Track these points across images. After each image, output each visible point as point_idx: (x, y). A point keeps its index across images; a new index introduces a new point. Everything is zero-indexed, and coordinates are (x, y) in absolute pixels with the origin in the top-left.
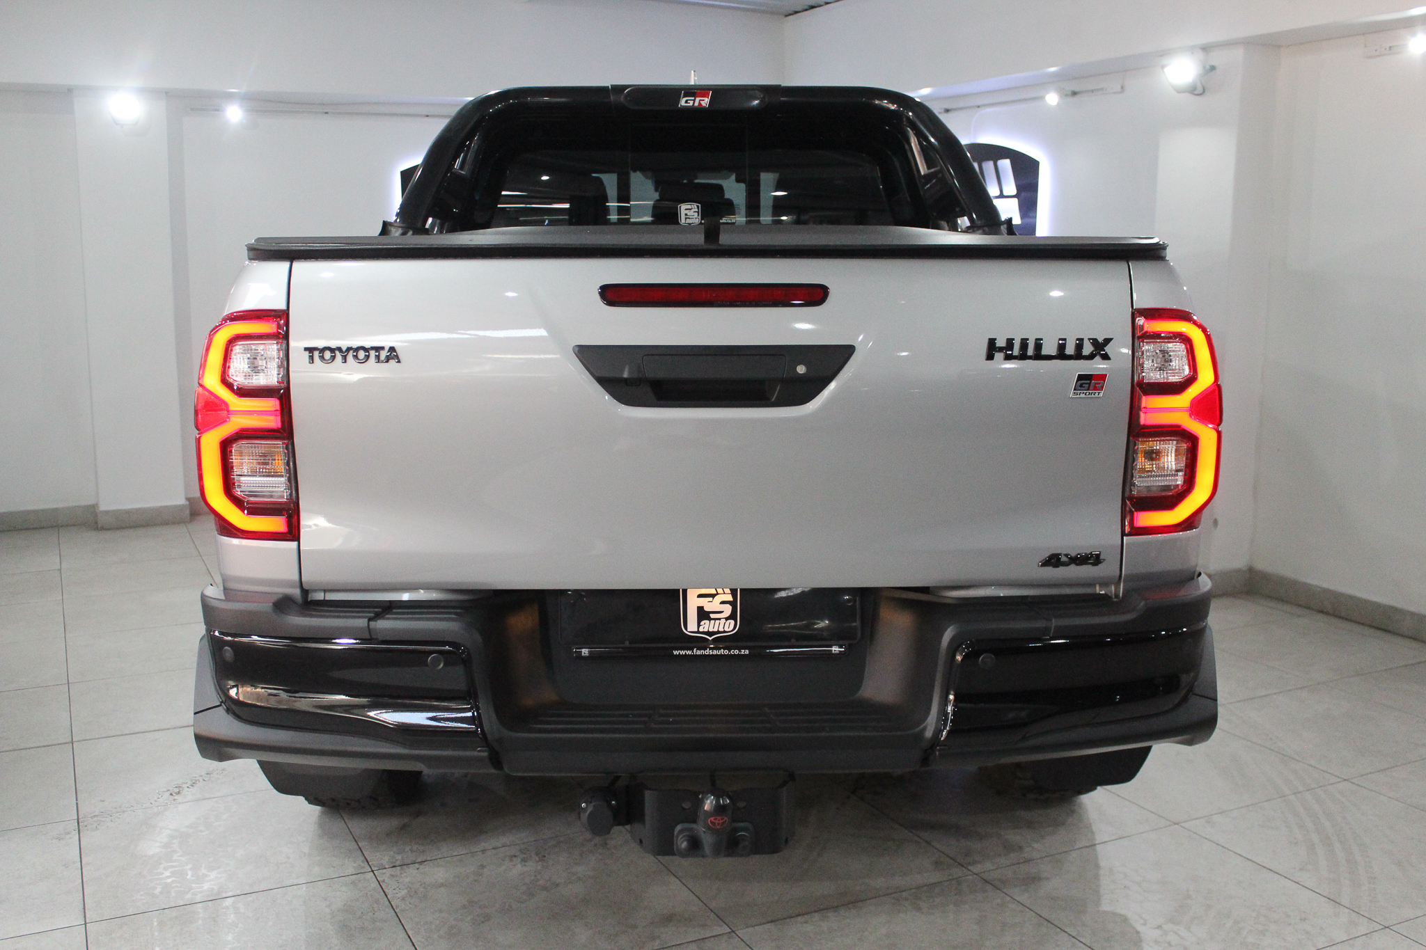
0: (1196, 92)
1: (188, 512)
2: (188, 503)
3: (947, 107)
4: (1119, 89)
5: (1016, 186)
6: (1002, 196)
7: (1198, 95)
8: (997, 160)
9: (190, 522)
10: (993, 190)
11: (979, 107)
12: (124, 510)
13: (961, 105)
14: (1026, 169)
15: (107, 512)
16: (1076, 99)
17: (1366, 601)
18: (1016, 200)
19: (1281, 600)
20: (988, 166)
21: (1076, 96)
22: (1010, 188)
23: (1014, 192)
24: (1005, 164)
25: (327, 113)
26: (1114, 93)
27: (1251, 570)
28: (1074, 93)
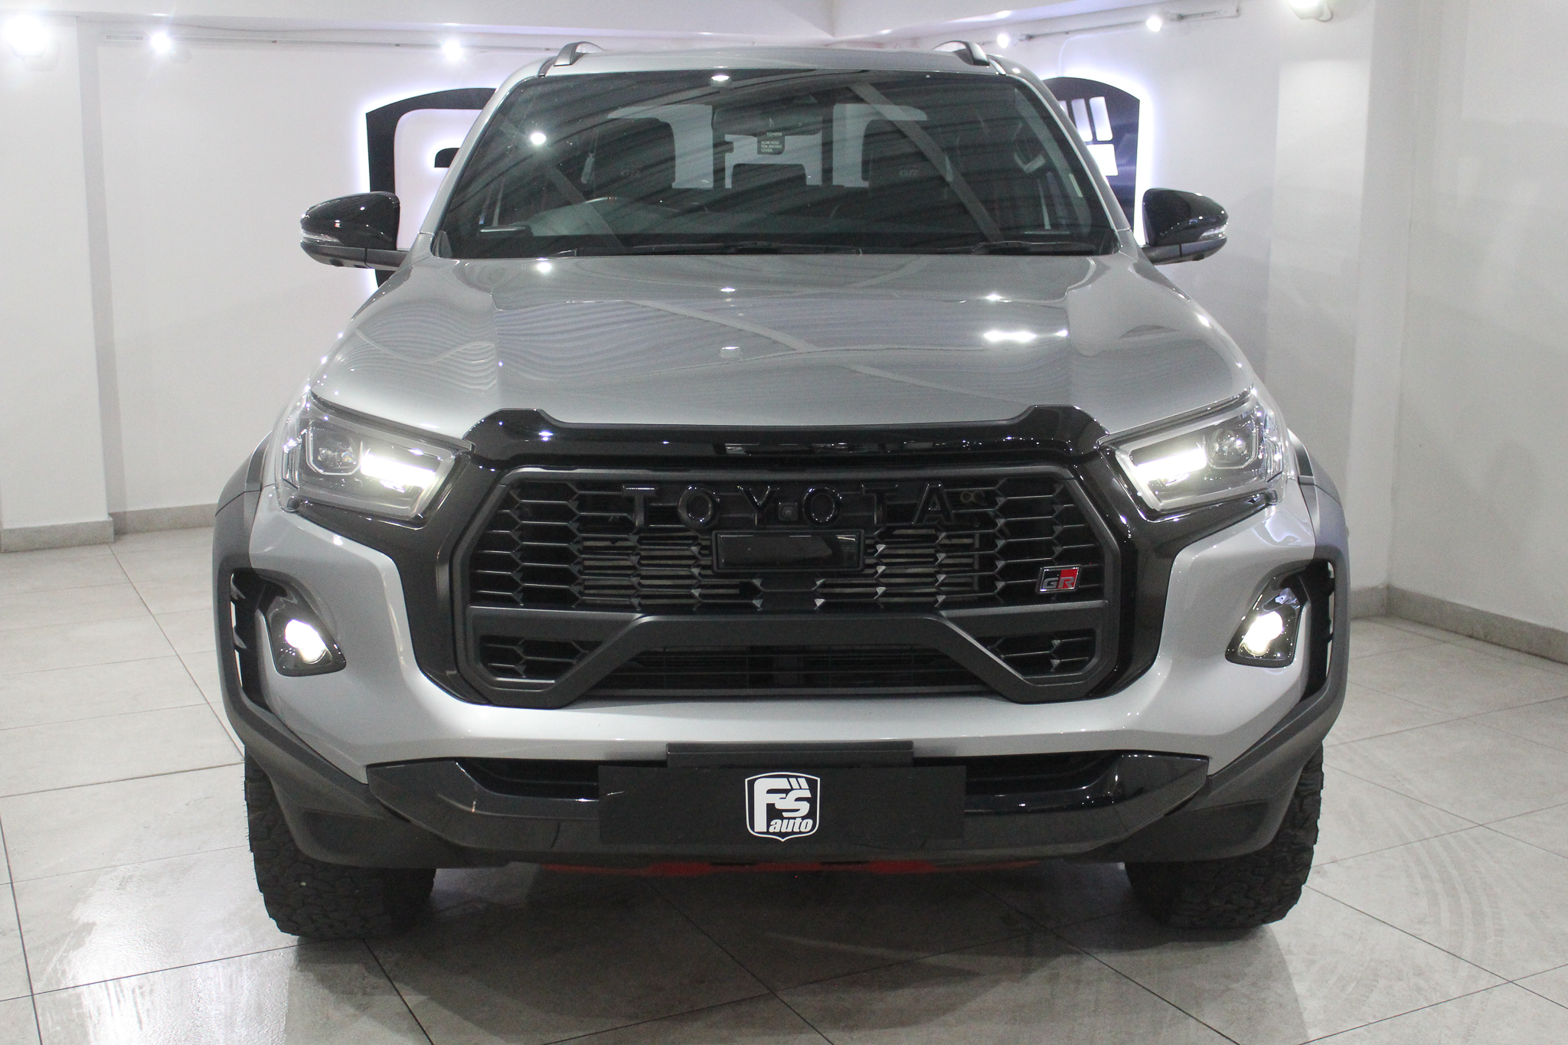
0: (1322, 18)
1: (111, 530)
2: (111, 519)
3: (1030, 32)
4: (1234, 13)
5: (1112, 128)
6: (1095, 141)
7: (1325, 21)
8: (1089, 99)
9: (115, 541)
10: (1085, 134)
11: (1067, 33)
12: (32, 528)
13: (1047, 30)
14: (1123, 108)
15: (11, 531)
16: (1184, 23)
17: (1522, 624)
18: (1111, 147)
19: (1427, 624)
20: (1079, 105)
21: (1184, 20)
22: (1105, 131)
23: (1109, 136)
24: (1099, 103)
25: (275, 42)
26: (1228, 17)
27: (1389, 588)
28: (1181, 17)
